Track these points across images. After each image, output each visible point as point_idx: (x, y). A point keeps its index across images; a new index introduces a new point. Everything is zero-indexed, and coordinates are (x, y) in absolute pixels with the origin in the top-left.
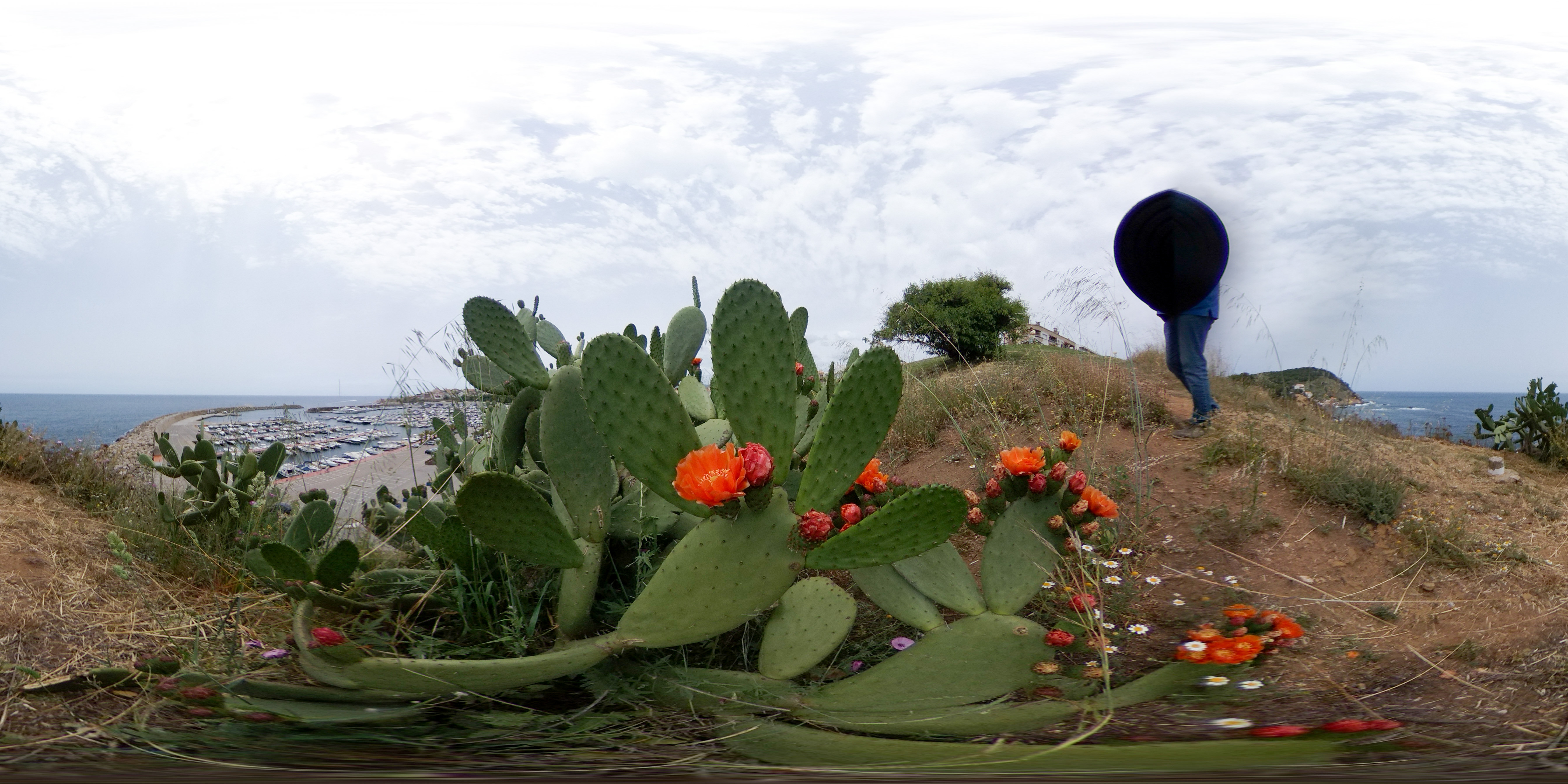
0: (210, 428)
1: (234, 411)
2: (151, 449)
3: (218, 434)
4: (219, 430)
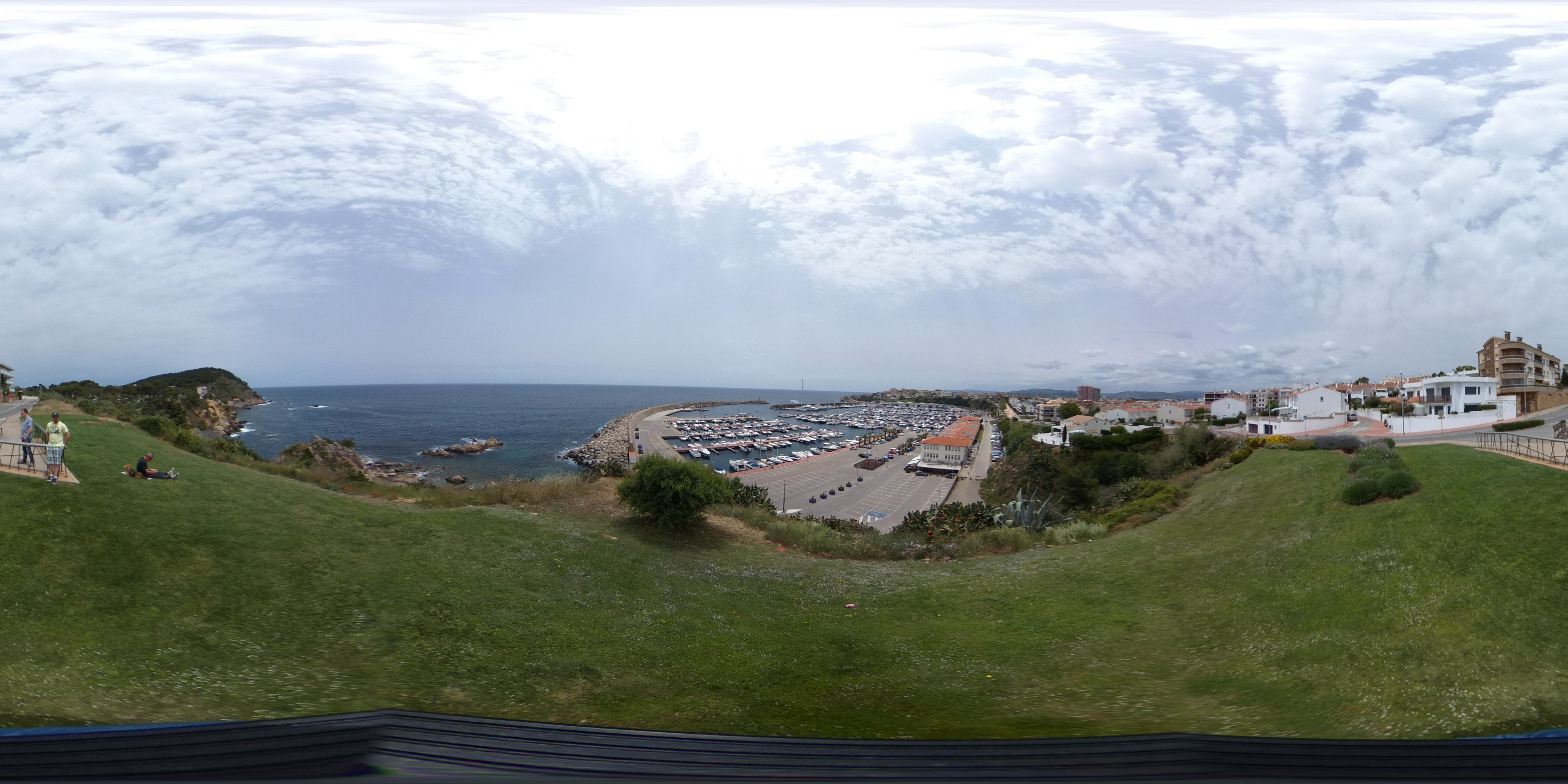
1: (701, 406)
2: (626, 445)
3: (685, 430)
4: (686, 426)
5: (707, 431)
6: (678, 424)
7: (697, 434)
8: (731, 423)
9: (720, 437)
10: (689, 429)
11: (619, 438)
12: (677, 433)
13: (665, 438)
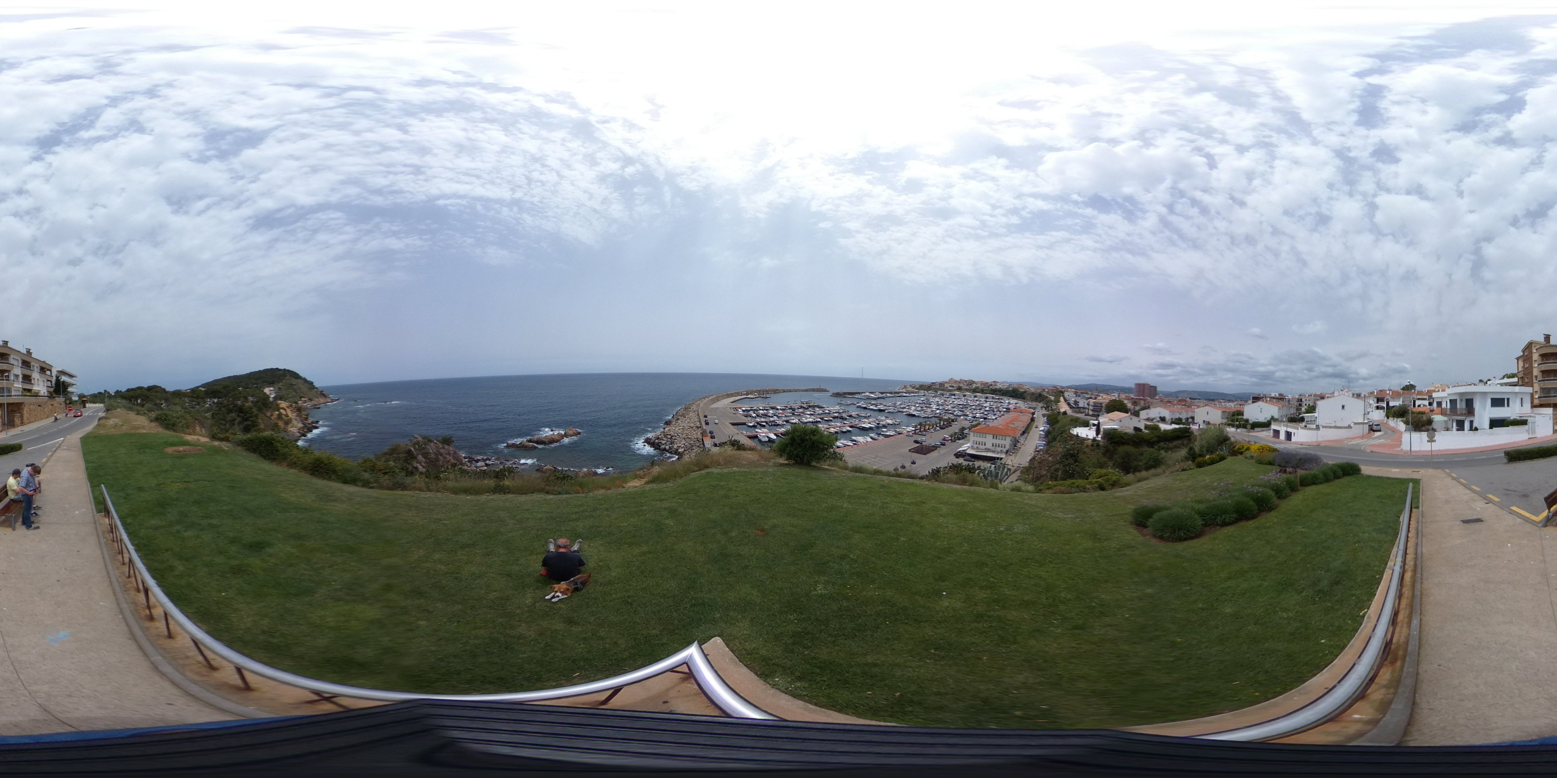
1: (763, 394)
2: (699, 431)
3: (751, 416)
4: (751, 413)
5: (772, 417)
6: (743, 411)
7: (763, 420)
8: (794, 410)
9: (785, 423)
10: (754, 415)
11: (692, 425)
12: (744, 420)
13: (733, 424)
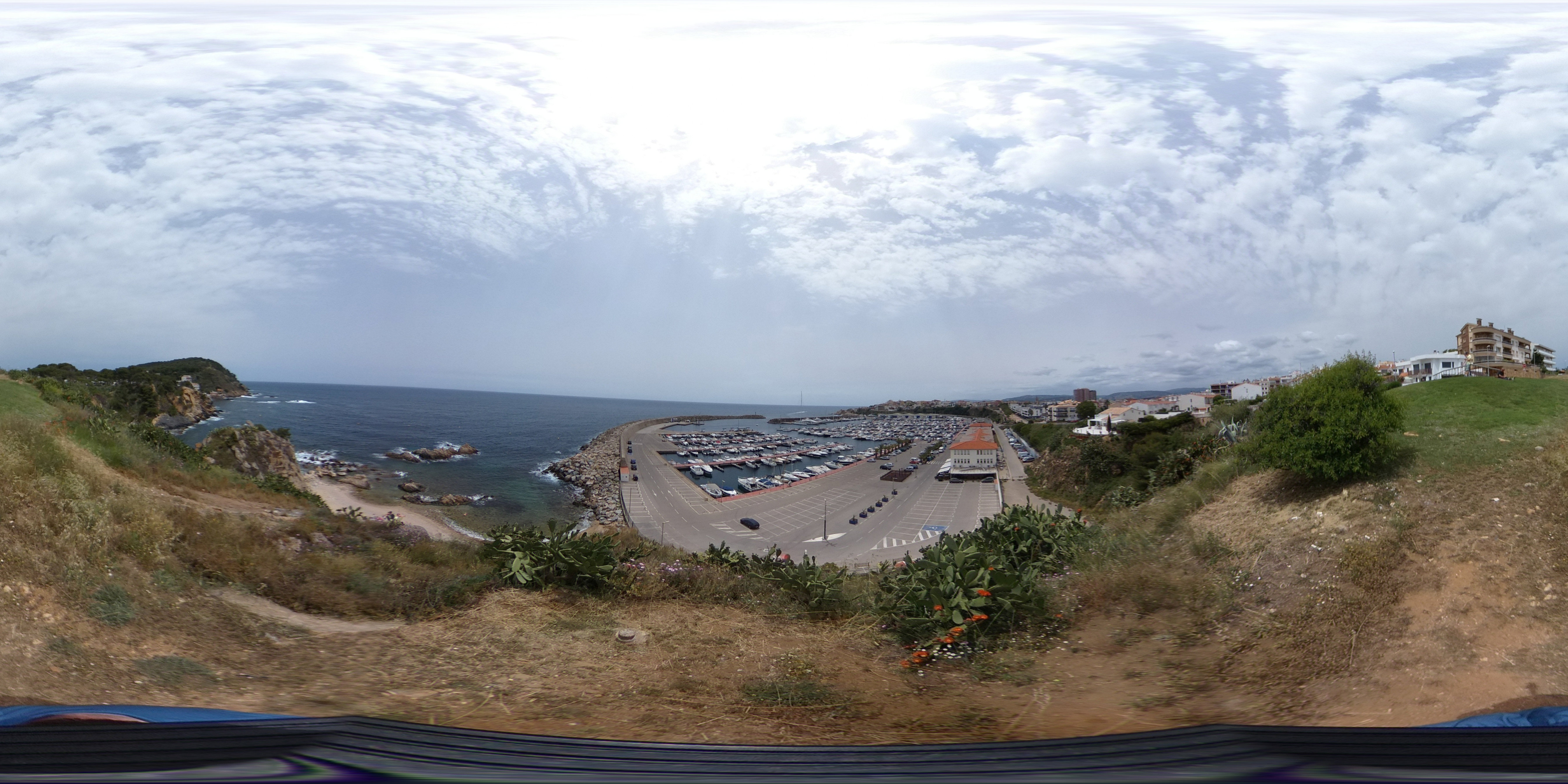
0: (674, 438)
1: (697, 420)
2: (617, 460)
4: (683, 440)
5: (706, 445)
7: (696, 448)
8: (731, 437)
9: (721, 452)
10: (686, 443)
11: (610, 452)
12: (674, 448)
13: (661, 453)
